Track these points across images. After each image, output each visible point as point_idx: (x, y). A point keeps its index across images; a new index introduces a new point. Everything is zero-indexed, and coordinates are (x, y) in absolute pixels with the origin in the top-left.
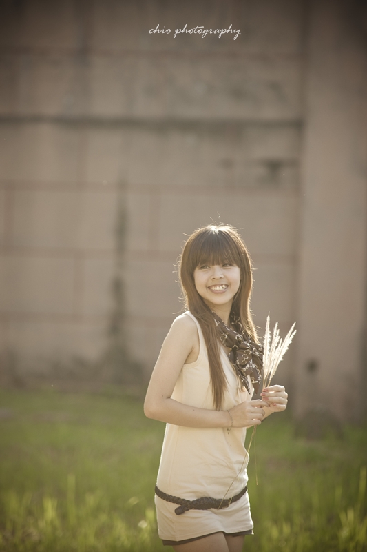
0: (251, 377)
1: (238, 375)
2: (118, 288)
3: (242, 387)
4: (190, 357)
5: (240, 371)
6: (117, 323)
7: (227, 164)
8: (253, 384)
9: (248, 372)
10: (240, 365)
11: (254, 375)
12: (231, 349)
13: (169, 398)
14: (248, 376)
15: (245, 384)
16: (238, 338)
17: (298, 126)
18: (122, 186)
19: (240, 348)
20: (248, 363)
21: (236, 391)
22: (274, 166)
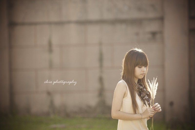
0: (147, 101)
1: (142, 100)
2: (101, 80)
3: (144, 105)
4: (125, 95)
5: (142, 99)
6: (101, 92)
7: (137, 34)
8: (148, 104)
9: (146, 99)
10: (143, 97)
11: (148, 101)
12: (139, 92)
13: (120, 111)
14: (146, 101)
15: (145, 103)
16: (141, 88)
17: (162, 19)
18: (100, 44)
19: (142, 91)
20: (145, 96)
21: (142, 106)
22: (154, 34)
